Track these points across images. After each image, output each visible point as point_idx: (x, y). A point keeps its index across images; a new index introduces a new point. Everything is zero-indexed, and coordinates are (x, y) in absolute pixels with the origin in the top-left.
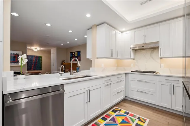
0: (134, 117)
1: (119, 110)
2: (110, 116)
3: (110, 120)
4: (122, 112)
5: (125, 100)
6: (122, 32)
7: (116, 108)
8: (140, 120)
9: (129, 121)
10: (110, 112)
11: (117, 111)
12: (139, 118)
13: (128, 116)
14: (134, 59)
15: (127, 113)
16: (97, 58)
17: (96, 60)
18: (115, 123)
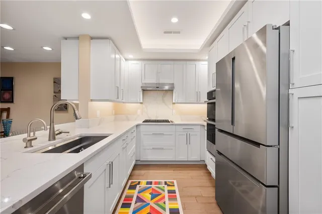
0: (160, 184)
1: (137, 183)
2: (132, 197)
3: (136, 202)
4: (143, 184)
5: (135, 167)
6: (126, 60)
7: (132, 182)
8: (169, 185)
9: (159, 192)
10: (127, 192)
11: (136, 185)
12: (166, 183)
13: (153, 186)
14: (141, 103)
15: (151, 183)
16: (92, 100)
17: (90, 103)
18: (145, 203)
